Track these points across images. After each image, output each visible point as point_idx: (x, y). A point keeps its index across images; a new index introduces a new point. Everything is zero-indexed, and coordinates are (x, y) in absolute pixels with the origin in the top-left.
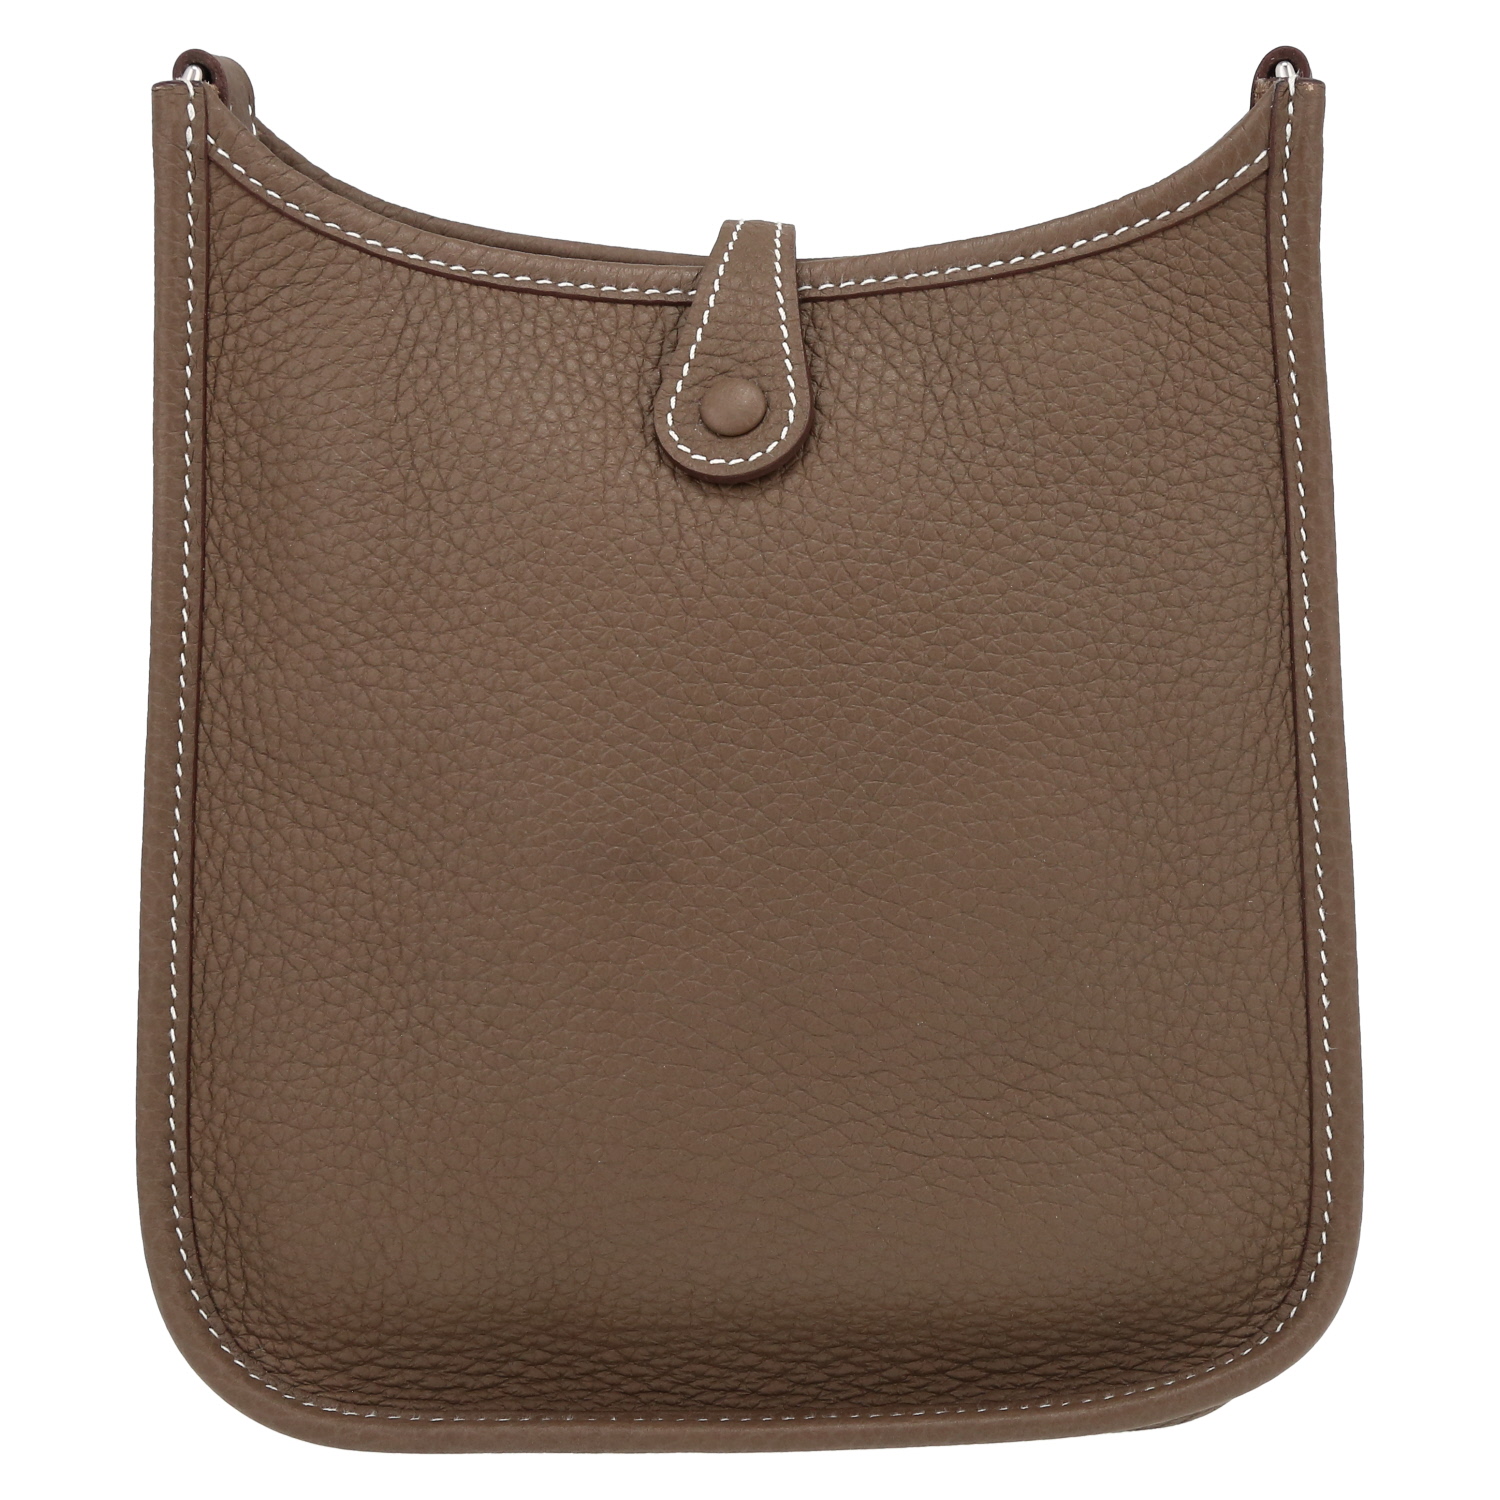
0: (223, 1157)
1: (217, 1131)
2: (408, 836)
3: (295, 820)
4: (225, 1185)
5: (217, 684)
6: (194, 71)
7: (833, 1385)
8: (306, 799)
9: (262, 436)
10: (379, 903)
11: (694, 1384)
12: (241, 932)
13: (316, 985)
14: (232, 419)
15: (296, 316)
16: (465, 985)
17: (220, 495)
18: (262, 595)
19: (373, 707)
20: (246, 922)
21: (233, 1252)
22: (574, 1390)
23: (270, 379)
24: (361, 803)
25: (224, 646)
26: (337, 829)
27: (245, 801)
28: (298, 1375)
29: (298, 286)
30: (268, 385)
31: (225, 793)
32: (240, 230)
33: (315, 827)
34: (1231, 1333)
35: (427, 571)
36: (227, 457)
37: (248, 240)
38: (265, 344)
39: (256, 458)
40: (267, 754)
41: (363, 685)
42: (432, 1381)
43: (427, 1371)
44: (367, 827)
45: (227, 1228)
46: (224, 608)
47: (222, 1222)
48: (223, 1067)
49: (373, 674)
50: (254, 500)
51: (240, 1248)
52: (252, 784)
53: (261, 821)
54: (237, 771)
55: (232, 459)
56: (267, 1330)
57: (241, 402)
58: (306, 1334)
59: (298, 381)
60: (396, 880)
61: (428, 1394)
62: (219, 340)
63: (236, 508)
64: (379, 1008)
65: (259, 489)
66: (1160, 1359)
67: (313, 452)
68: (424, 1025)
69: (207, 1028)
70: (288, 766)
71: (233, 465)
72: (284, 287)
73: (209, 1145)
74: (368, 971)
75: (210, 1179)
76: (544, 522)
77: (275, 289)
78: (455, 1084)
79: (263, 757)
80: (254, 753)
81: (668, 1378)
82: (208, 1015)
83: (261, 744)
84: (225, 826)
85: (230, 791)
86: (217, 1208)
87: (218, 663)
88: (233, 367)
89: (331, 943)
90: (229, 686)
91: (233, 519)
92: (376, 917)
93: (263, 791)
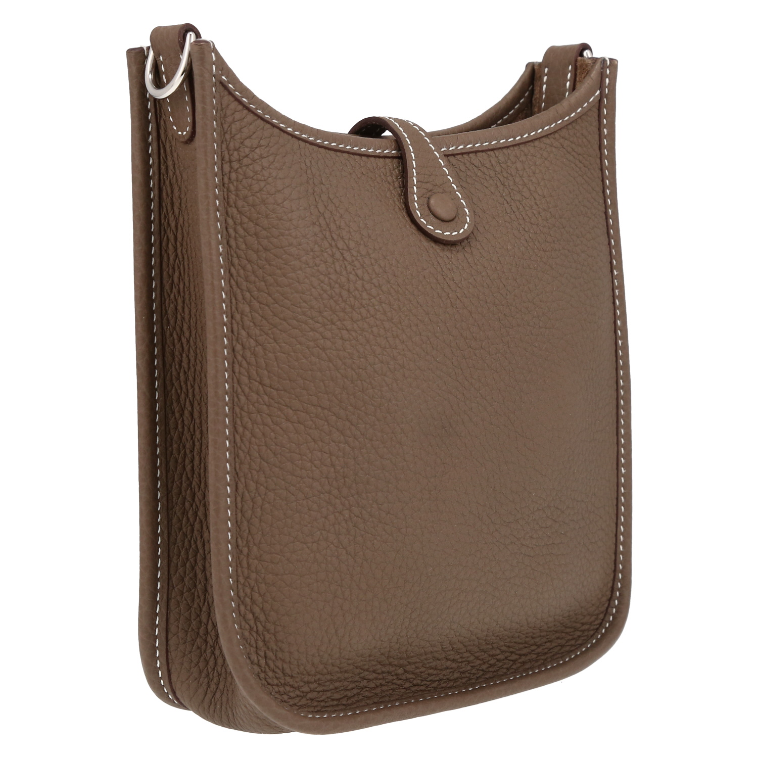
0: (256, 596)
1: (252, 583)
2: (347, 423)
3: (288, 420)
4: (257, 610)
5: (241, 353)
6: (191, 35)
7: (473, 671)
8: (293, 408)
9: (257, 224)
10: (334, 458)
11: (428, 679)
12: (263, 479)
13: (305, 502)
14: (238, 216)
15: (265, 162)
16: (376, 495)
17: (235, 256)
18: (262, 306)
19: (330, 360)
20: (264, 473)
21: (260, 644)
22: (387, 690)
23: (258, 195)
24: (323, 408)
25: (243, 333)
26: (311, 422)
27: (259, 412)
28: (289, 702)
29: (263, 147)
30: (258, 198)
31: (248, 408)
32: (234, 118)
33: (299, 422)
34: (593, 624)
35: (349, 291)
36: (237, 236)
37: (238, 123)
38: (253, 177)
39: (254, 236)
40: (271, 387)
41: (324, 349)
42: (337, 696)
43: (333, 691)
44: (327, 421)
45: (257, 632)
46: (242, 314)
47: (255, 629)
48: (255, 549)
49: (328, 344)
50: (254, 257)
51: (264, 641)
52: (263, 403)
53: (269, 420)
54: (254, 397)
55: (241, 237)
56: (275, 681)
57: (243, 207)
58: (292, 680)
59: (273, 196)
60: (342, 445)
61: (335, 703)
62: (228, 175)
63: (244, 262)
64: (336, 511)
65: (257, 252)
66: (572, 639)
67: (287, 232)
68: (358, 517)
69: (245, 530)
70: (283, 392)
71: (241, 240)
72: (256, 148)
73: (248, 590)
74: (329, 492)
75: (249, 608)
76: (393, 265)
77: (252, 149)
78: (373, 544)
79: (268, 389)
80: (262, 387)
81: (419, 678)
82: (245, 523)
83: (267, 381)
84: (249, 425)
85: (251, 407)
86: (252, 623)
87: (240, 342)
88: (237, 189)
89: (311, 480)
90: (248, 354)
91: (244, 268)
92: (333, 465)
93: (269, 406)
